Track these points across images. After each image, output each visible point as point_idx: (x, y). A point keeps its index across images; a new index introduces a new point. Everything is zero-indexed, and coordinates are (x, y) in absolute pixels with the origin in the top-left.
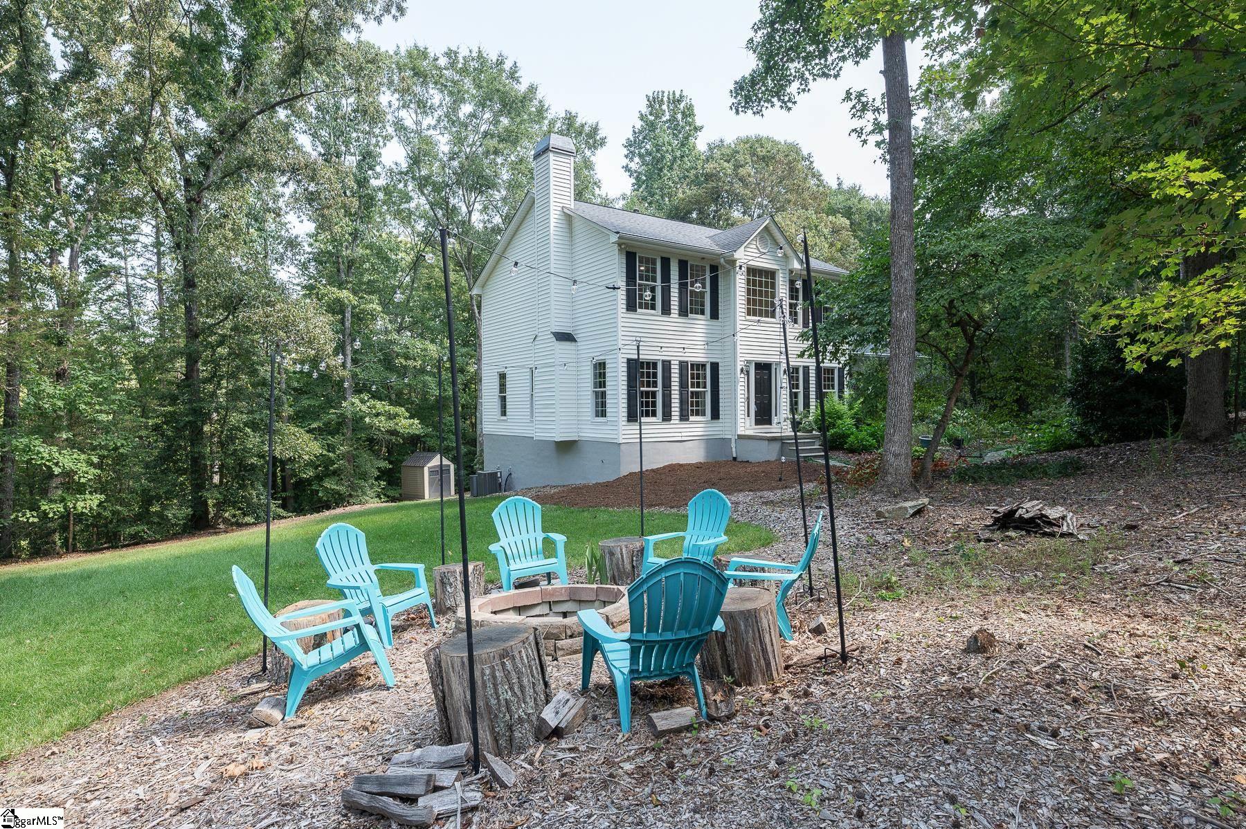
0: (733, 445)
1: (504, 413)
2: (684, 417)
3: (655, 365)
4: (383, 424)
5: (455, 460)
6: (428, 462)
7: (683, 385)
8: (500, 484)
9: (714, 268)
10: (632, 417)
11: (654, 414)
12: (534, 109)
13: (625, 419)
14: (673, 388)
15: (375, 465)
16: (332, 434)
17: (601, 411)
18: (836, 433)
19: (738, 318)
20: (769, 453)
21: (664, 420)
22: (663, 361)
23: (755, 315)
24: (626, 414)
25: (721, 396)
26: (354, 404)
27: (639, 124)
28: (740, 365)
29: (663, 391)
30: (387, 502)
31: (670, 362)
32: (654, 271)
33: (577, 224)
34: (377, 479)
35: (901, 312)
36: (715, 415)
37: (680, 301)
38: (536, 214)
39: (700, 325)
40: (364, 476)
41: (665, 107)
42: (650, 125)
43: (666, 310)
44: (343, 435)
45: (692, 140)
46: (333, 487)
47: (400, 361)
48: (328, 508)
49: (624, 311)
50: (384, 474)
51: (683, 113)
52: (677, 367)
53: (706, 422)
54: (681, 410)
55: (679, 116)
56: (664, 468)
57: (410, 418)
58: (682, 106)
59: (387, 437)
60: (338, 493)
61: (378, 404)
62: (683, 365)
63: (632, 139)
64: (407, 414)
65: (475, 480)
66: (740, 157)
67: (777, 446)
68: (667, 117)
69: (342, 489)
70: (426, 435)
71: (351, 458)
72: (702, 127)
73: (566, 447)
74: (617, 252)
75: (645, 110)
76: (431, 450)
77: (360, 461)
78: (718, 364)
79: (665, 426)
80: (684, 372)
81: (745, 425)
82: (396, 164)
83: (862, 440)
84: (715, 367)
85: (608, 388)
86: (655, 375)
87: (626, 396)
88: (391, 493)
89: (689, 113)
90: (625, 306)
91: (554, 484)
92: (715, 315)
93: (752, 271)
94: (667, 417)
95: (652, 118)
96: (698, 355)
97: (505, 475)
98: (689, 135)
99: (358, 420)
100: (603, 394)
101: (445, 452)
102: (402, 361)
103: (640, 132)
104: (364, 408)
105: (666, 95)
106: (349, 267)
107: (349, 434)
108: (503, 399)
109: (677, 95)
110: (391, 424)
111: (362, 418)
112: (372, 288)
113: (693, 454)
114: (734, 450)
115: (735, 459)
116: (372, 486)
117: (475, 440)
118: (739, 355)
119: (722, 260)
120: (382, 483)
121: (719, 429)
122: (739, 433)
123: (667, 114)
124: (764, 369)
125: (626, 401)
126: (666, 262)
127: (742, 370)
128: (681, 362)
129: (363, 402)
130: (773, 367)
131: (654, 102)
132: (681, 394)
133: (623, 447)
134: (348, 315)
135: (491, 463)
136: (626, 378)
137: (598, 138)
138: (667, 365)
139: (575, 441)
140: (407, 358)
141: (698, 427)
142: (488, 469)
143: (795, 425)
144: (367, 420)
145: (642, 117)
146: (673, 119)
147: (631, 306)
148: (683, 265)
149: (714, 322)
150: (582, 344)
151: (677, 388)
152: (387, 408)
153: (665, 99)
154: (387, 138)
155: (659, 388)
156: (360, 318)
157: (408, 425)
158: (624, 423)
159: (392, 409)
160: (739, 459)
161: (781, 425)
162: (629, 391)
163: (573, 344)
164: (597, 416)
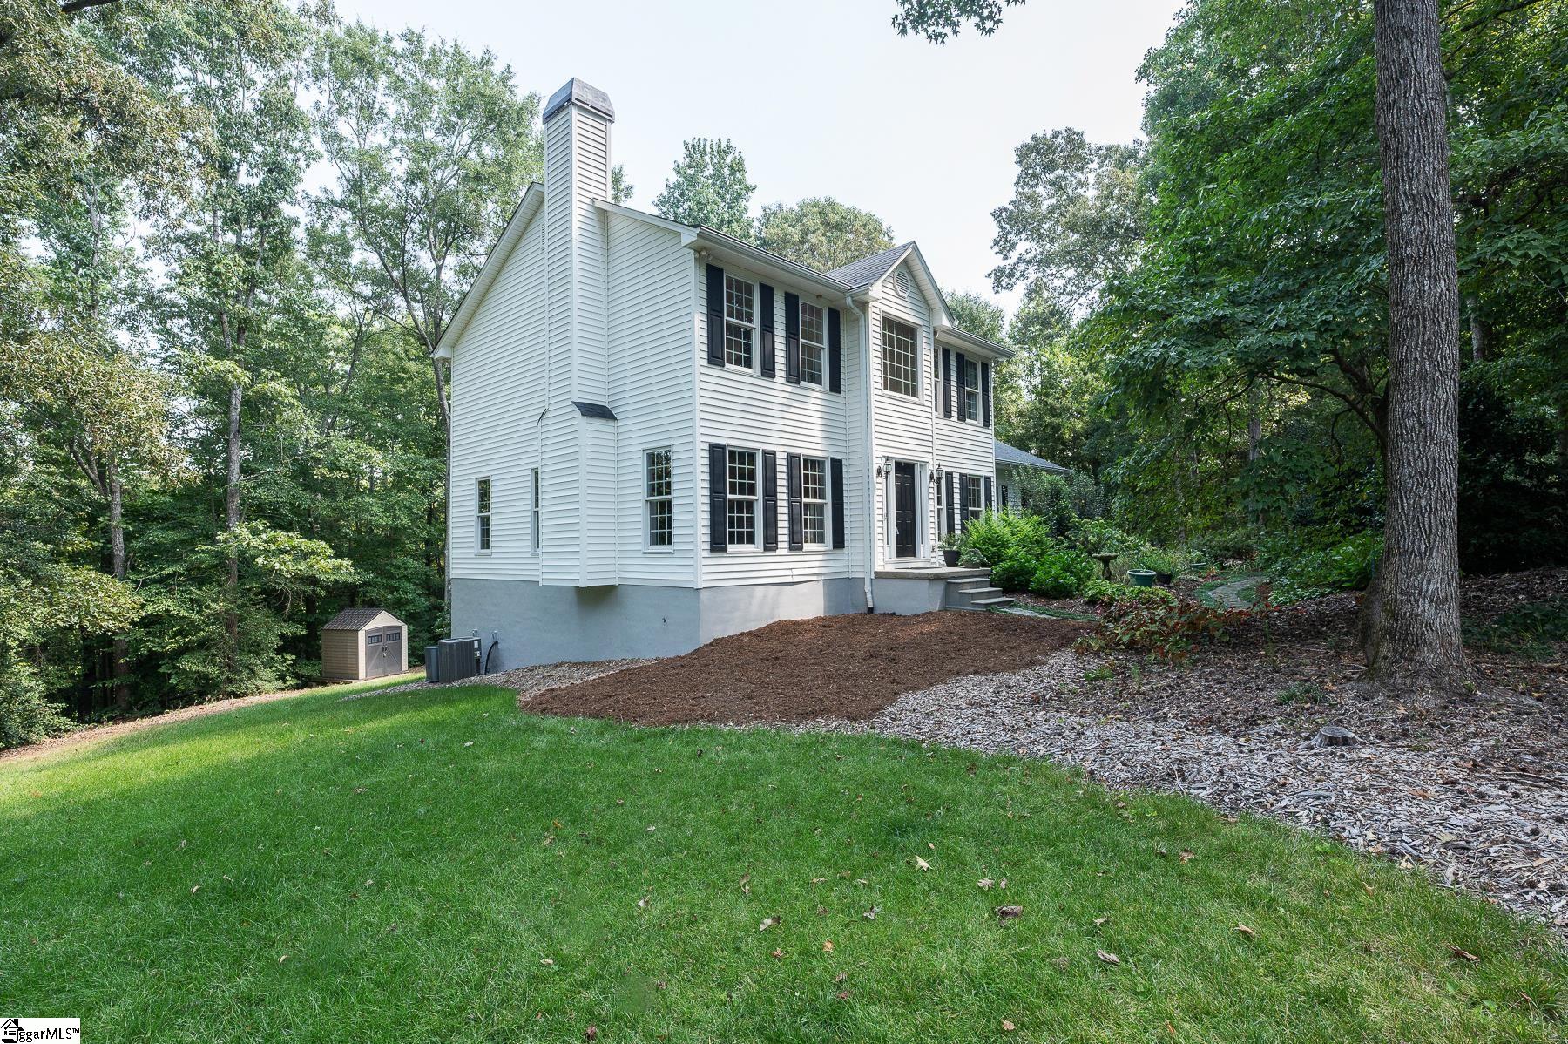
0: (868, 588)
1: (486, 544)
2: (795, 544)
3: (752, 457)
4: (286, 566)
5: (409, 618)
6: (365, 623)
7: (793, 493)
8: (478, 661)
9: (835, 316)
10: (718, 544)
11: (750, 539)
12: (533, 143)
13: (707, 546)
14: (779, 496)
15: (272, 630)
16: (200, 583)
17: (661, 532)
18: (1011, 567)
19: (874, 391)
20: (928, 600)
21: (766, 549)
22: (765, 452)
23: (892, 389)
24: (707, 538)
25: (845, 512)
26: (241, 535)
27: (674, 178)
28: (876, 463)
29: (765, 501)
30: (297, 687)
31: (774, 454)
32: (749, 304)
33: (618, 226)
34: (279, 651)
35: (1434, 279)
36: (839, 542)
37: (788, 358)
38: (546, 218)
39: (816, 397)
40: (256, 649)
41: (707, 159)
42: (688, 178)
43: (768, 371)
44: (219, 584)
45: (743, 203)
46: (195, 668)
47: (320, 472)
48: (188, 703)
49: (705, 363)
50: (288, 644)
51: (731, 167)
52: (784, 463)
53: (825, 553)
54: (792, 533)
55: (726, 171)
56: (770, 628)
57: (337, 556)
58: (728, 160)
59: (297, 587)
60: (206, 676)
61: (282, 536)
62: (792, 459)
63: (665, 194)
64: (331, 552)
65: (434, 654)
66: (807, 221)
67: (939, 588)
68: (709, 171)
69: (213, 671)
70: (365, 583)
71: (227, 621)
72: (755, 188)
73: (596, 598)
74: (692, 263)
75: (682, 160)
76: (374, 605)
77: (249, 625)
78: (840, 461)
79: (769, 558)
80: (795, 472)
81: (884, 557)
82: (326, 191)
83: (1056, 577)
84: (837, 465)
85: (674, 494)
86: (752, 475)
87: (707, 508)
88: (306, 670)
89: (738, 168)
90: (705, 355)
91: (574, 660)
92: (836, 387)
93: (890, 323)
94: (770, 543)
95: (691, 172)
96: (813, 446)
97: (486, 645)
98: (739, 196)
99: (246, 560)
100: (665, 507)
101: (394, 607)
102: (325, 471)
103: (675, 187)
104: (255, 542)
105: (708, 144)
106: (241, 330)
107: (231, 584)
108: (485, 524)
109: (724, 146)
110: (302, 567)
111: (254, 557)
112: (275, 360)
113: (808, 605)
114: (869, 595)
115: (871, 610)
116: (268, 664)
117: (443, 589)
118: (875, 448)
119: (849, 300)
120: (289, 657)
121: (849, 563)
122: (879, 569)
123: (710, 167)
124: (905, 471)
125: (707, 516)
126: (767, 293)
127: (879, 472)
128: (790, 456)
129: (255, 532)
130: (917, 469)
131: (694, 150)
132: (791, 507)
133: (703, 595)
134: (236, 401)
135: (462, 627)
136: (707, 477)
137: (622, 187)
138: (771, 459)
139: (613, 587)
140: (334, 467)
141: (814, 559)
142: (459, 634)
143: (952, 558)
144: (260, 561)
145: (678, 171)
146: (717, 175)
147: (715, 358)
148: (791, 301)
149: (834, 397)
150: (626, 424)
151: (785, 497)
152: (296, 542)
153: (708, 149)
154: (312, 157)
155: (759, 497)
156: (257, 406)
157: (330, 566)
158: (706, 554)
159: (305, 544)
160: (877, 611)
161: (929, 556)
162: (712, 498)
163: (611, 423)
164: (653, 542)
